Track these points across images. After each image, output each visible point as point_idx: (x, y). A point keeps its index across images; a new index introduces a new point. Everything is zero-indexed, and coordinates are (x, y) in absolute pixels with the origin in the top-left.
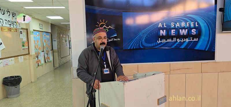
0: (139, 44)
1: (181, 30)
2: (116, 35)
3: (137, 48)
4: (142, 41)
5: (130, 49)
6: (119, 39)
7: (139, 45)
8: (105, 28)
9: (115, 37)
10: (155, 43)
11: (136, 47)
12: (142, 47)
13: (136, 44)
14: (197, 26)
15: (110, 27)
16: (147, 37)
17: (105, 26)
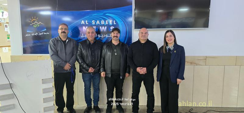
1: (101, 27)
2: (46, 30)
6: (48, 33)
9: (45, 32)
14: (115, 23)
17: (36, 22)
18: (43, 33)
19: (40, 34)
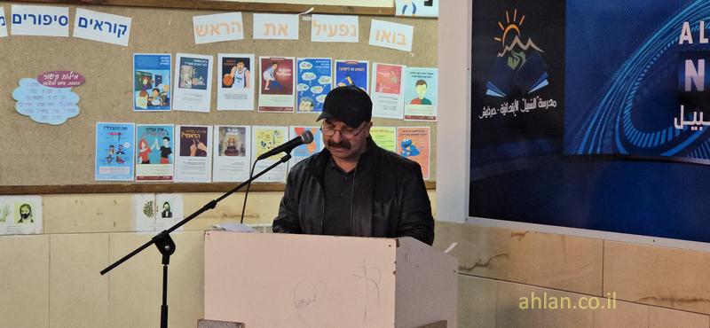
0: (614, 130)
2: (545, 83)
3: (606, 152)
4: (622, 115)
5: (585, 155)
6: (553, 104)
7: (613, 138)
8: (517, 48)
9: (544, 94)
10: (664, 131)
11: (602, 146)
12: (622, 151)
13: (604, 134)
15: (530, 42)
16: (639, 97)
17: (517, 40)
18: (538, 101)
19: (529, 107)
